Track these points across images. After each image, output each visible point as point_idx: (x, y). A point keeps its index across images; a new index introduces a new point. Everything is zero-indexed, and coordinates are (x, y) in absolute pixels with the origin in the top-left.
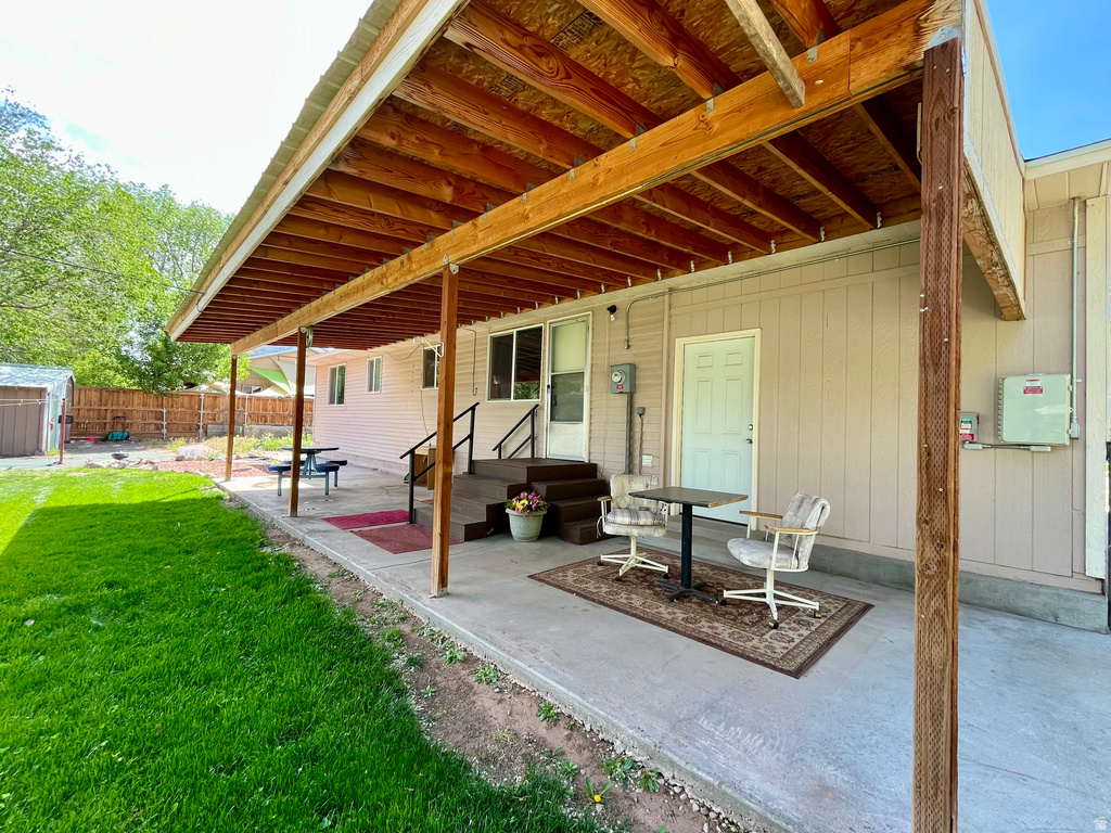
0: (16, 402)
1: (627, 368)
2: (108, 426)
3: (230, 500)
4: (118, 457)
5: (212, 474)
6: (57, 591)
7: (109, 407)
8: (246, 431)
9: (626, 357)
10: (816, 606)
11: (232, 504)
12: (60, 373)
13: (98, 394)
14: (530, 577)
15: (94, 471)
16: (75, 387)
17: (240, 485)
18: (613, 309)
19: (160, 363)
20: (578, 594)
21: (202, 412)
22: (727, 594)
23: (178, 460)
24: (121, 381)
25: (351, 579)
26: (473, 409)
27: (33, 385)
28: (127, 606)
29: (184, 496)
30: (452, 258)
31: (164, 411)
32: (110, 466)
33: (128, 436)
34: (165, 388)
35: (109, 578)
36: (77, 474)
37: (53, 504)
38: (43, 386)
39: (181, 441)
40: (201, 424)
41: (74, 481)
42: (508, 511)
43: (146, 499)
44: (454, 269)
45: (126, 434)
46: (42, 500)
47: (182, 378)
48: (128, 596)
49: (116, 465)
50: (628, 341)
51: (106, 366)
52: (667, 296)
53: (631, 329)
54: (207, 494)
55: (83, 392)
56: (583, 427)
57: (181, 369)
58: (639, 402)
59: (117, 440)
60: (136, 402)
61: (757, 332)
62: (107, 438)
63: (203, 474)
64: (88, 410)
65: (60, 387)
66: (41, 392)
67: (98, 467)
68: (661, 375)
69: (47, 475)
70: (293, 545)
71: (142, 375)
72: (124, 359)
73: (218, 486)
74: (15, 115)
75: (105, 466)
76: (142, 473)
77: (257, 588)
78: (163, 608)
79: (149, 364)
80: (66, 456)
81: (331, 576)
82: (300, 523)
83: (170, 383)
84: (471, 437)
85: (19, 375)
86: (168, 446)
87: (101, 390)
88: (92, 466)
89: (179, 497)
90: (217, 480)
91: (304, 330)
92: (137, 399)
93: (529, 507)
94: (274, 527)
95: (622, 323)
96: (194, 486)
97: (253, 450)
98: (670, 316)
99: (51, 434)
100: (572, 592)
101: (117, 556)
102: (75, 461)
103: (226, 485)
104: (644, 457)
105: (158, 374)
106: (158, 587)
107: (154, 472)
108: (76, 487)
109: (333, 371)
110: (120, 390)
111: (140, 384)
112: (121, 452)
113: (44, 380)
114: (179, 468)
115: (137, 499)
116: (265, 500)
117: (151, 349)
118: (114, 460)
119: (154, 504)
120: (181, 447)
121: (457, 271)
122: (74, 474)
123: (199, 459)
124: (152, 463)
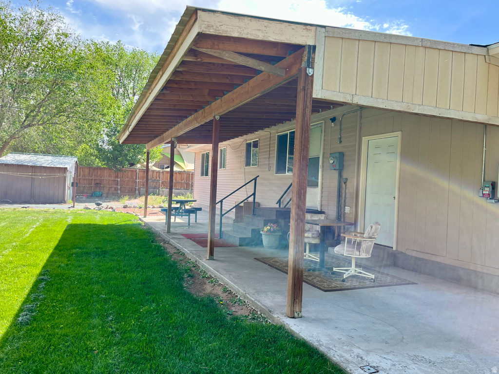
0: (55, 175)
1: (337, 155)
2: (93, 188)
3: (144, 226)
4: (98, 204)
5: (138, 214)
6: (80, 248)
7: (93, 177)
8: (161, 192)
9: (340, 148)
10: (373, 276)
11: (145, 228)
12: (72, 159)
13: (88, 170)
14: (255, 259)
15: (87, 211)
16: (78, 167)
17: (150, 219)
18: (333, 120)
19: (117, 152)
20: (269, 265)
21: (137, 181)
22: (335, 269)
23: (124, 207)
24: (98, 163)
25: (181, 254)
26: (255, 179)
27: (62, 166)
28: (102, 254)
29: (125, 223)
30: (216, 113)
31: (119, 180)
32: (94, 209)
33: (102, 195)
34: (119, 167)
35: (96, 246)
36: (81, 212)
37: (74, 223)
38: (66, 167)
39: (127, 198)
40: (137, 188)
41: (80, 215)
42: (261, 232)
43: (109, 223)
44: (217, 117)
45: (101, 193)
46: (70, 220)
47: (128, 160)
48: (102, 251)
49: (97, 209)
50: (340, 138)
51: (91, 155)
52: (359, 112)
53: (342, 131)
54: (135, 222)
55: (81, 169)
56: (319, 189)
57: (127, 155)
58: (345, 175)
59: (97, 196)
60: (105, 175)
61: (399, 133)
62: (92, 195)
63: (134, 214)
64: (84, 179)
65: (72, 166)
66: (65, 170)
67: (90, 209)
68: (355, 159)
69: (69, 212)
70: (165, 243)
71: (108, 159)
72: (100, 150)
73: (140, 219)
74: (52, 20)
75: (92, 208)
76: (108, 212)
77: (145, 253)
78: (112, 256)
79: (111, 153)
80: (76, 204)
81: (174, 253)
82: (170, 235)
83: (121, 163)
84: (254, 194)
85: (55, 161)
86: (120, 200)
87: (90, 168)
88: (87, 208)
89: (123, 223)
90: (140, 217)
91: (173, 139)
92: (106, 173)
93: (270, 230)
94: (159, 237)
95: (338, 127)
96: (129, 219)
97: (162, 203)
98: (361, 124)
99: (69, 192)
100: (267, 264)
101: (99, 241)
102: (80, 206)
103: (143, 219)
104: (346, 207)
105: (115, 159)
106: (112, 250)
107: (113, 212)
108: (81, 217)
109: (203, 155)
110: (98, 168)
111: (107, 164)
112: (99, 202)
113: (66, 163)
114: (124, 211)
115: (106, 223)
116: (159, 226)
117: (112, 144)
118: (96, 206)
119: (112, 225)
120: (126, 201)
121: (219, 118)
122: (80, 212)
123: (135, 207)
124: (112, 208)
